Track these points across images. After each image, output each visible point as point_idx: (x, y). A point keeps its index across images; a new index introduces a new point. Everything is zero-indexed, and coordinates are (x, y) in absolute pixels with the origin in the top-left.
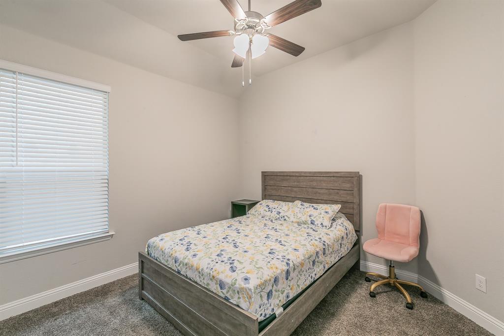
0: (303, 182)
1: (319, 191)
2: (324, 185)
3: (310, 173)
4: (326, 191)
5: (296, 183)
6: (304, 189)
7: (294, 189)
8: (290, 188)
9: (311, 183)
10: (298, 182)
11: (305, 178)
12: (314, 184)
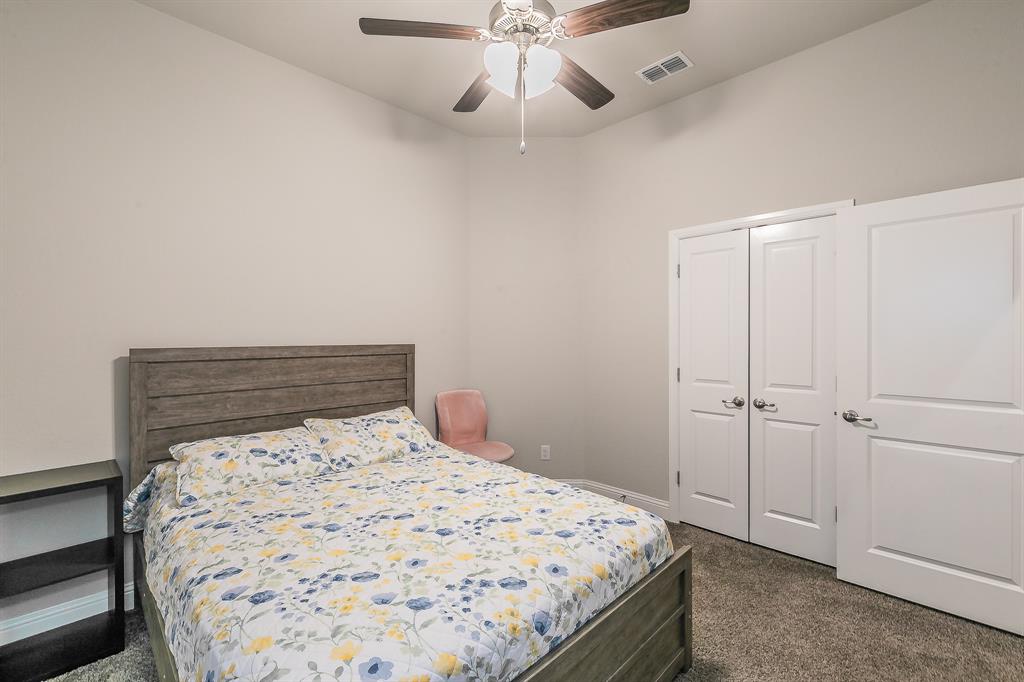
0: (300, 372)
1: (340, 388)
2: (354, 373)
3: (323, 348)
4: (357, 387)
5: (278, 378)
6: (305, 389)
7: (269, 392)
8: (257, 393)
9: (323, 373)
10: (287, 373)
11: (307, 361)
12: (331, 373)
